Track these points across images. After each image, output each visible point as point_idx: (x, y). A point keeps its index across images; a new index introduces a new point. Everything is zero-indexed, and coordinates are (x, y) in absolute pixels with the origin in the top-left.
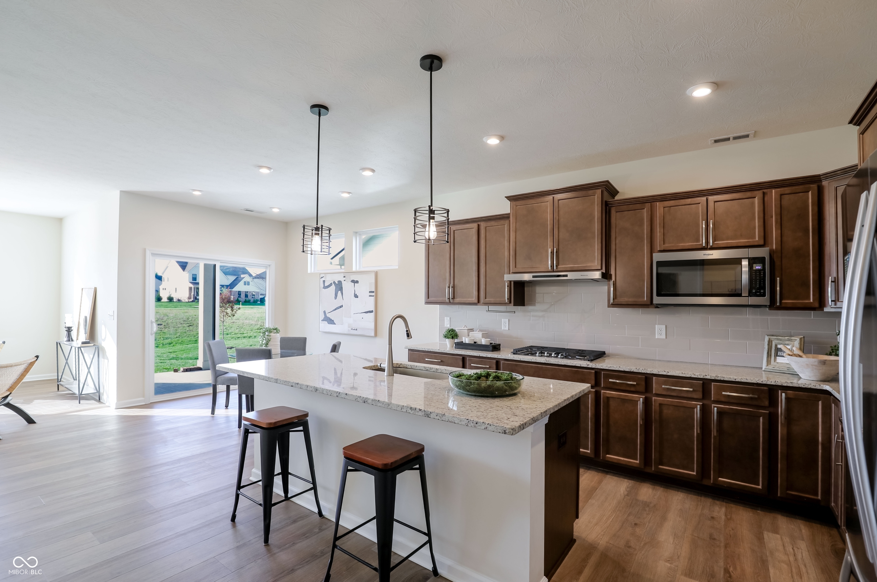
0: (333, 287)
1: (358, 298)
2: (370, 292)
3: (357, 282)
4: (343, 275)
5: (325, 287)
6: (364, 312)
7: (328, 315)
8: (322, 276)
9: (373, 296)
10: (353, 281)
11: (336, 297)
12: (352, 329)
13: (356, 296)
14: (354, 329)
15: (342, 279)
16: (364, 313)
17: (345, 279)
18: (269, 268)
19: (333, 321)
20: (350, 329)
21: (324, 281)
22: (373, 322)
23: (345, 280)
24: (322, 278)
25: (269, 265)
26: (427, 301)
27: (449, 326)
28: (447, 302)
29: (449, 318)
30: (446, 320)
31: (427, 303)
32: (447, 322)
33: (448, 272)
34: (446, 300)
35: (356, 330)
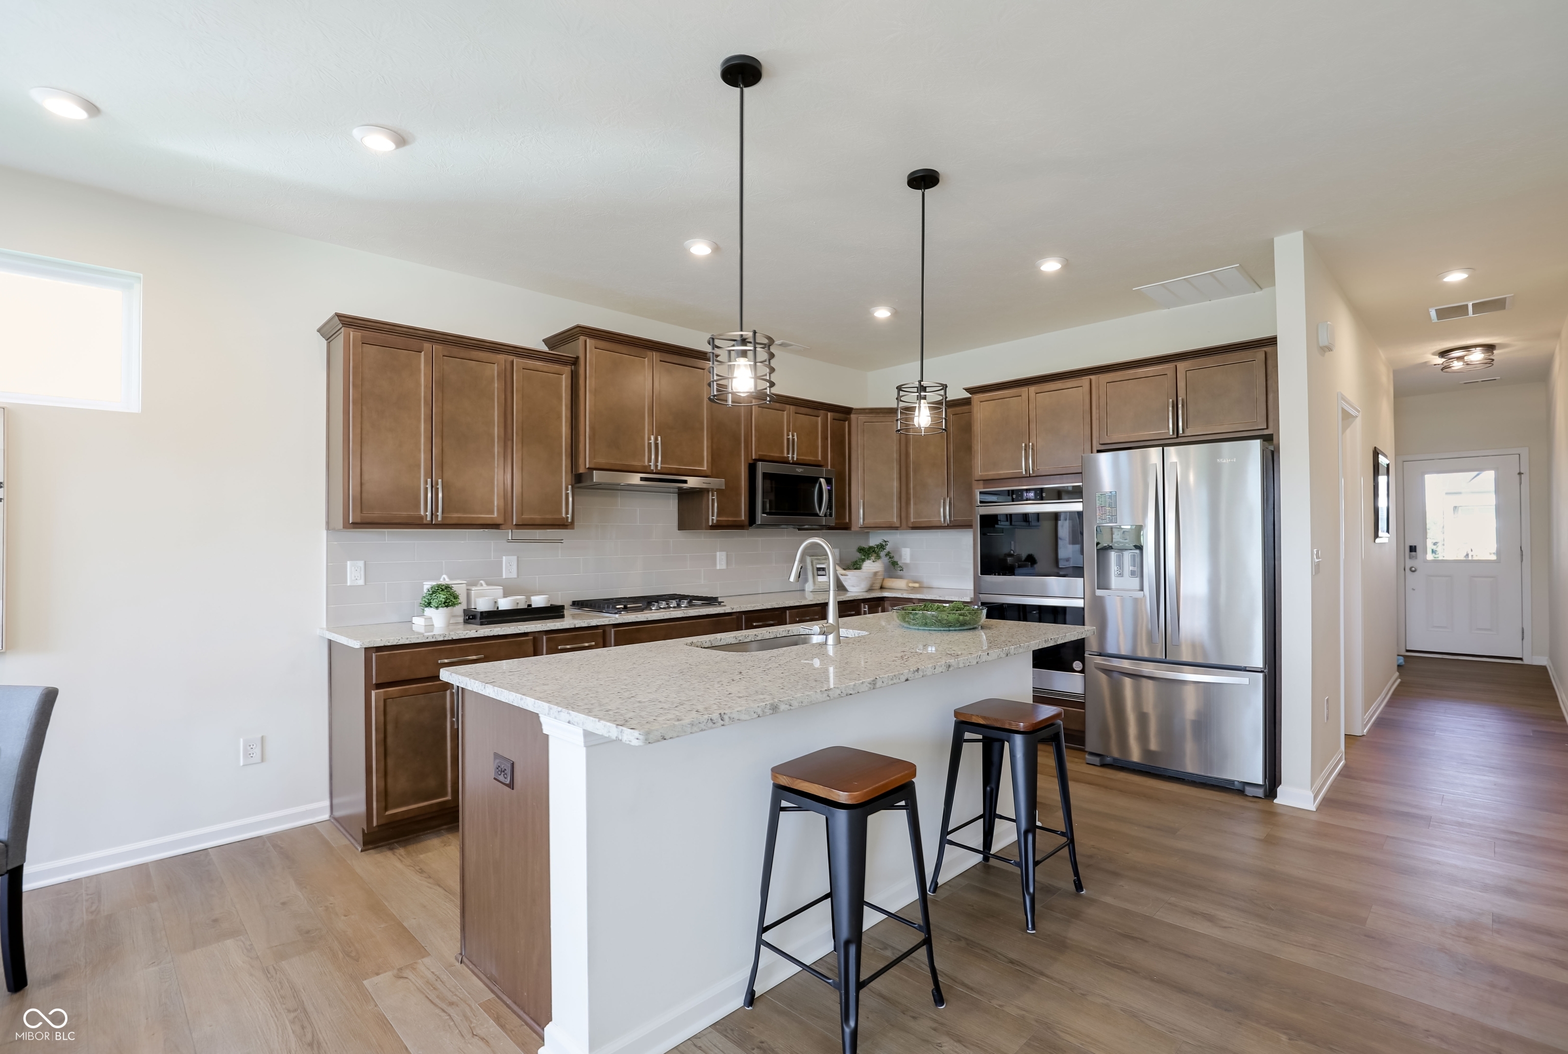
26: (358, 520)
27: (361, 582)
28: (425, 522)
29: (361, 564)
30: (353, 568)
31: (357, 525)
32: (354, 573)
33: (424, 450)
34: (421, 518)
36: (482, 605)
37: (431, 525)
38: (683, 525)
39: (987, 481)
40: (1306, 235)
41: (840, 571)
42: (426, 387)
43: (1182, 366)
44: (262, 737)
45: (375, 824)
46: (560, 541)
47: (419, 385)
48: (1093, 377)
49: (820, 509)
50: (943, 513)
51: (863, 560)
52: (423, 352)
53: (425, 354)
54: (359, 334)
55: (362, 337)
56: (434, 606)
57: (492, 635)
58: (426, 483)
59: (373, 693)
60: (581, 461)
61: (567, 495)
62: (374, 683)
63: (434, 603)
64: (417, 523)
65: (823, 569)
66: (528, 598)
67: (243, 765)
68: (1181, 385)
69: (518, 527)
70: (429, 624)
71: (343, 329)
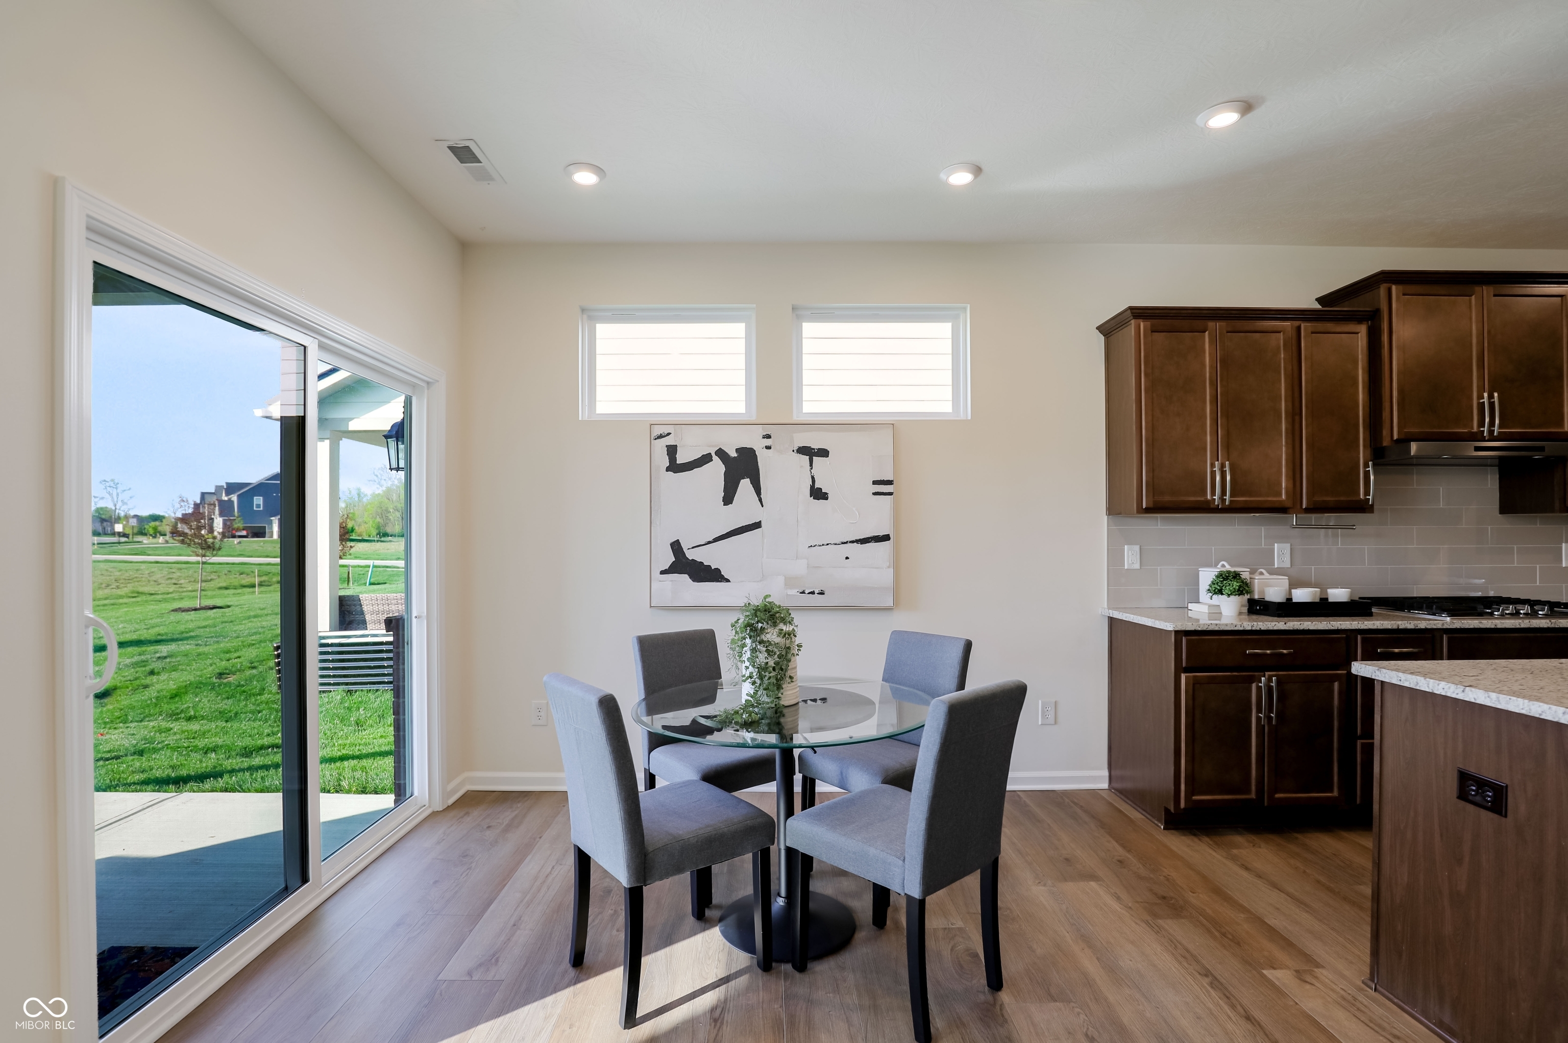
0: (717, 468)
1: (827, 499)
2: (875, 483)
3: (824, 453)
4: (761, 431)
5: (675, 467)
6: (854, 539)
7: (691, 555)
8: (658, 431)
9: (890, 494)
10: (803, 450)
11: (728, 499)
12: (803, 592)
13: (818, 494)
14: (813, 593)
15: (758, 445)
16: (852, 542)
17: (768, 442)
18: (426, 391)
19: (718, 571)
20: (794, 592)
21: (672, 451)
22: (889, 567)
23: (768, 448)
24: (660, 437)
25: (428, 383)
26: (1151, 505)
27: (1137, 566)
28: (1212, 506)
29: (1137, 548)
30: (1130, 552)
31: (1148, 510)
32: (1131, 557)
33: (1210, 432)
34: (1208, 502)
35: (822, 593)
36: (1274, 595)
37: (1216, 510)
38: (1508, 508)
42: (1211, 367)
44: (1056, 702)
45: (1182, 805)
46: (1351, 527)
47: (1204, 365)
52: (1207, 332)
53: (1209, 334)
54: (1148, 323)
55: (1152, 326)
56: (1227, 593)
57: (1302, 628)
58: (1213, 465)
59: (1183, 676)
60: (1385, 432)
61: (1367, 474)
62: (1184, 666)
63: (1226, 591)
64: (1204, 508)
66: (1324, 590)
67: (1041, 724)
69: (1308, 510)
70: (1216, 612)
71: (1133, 322)
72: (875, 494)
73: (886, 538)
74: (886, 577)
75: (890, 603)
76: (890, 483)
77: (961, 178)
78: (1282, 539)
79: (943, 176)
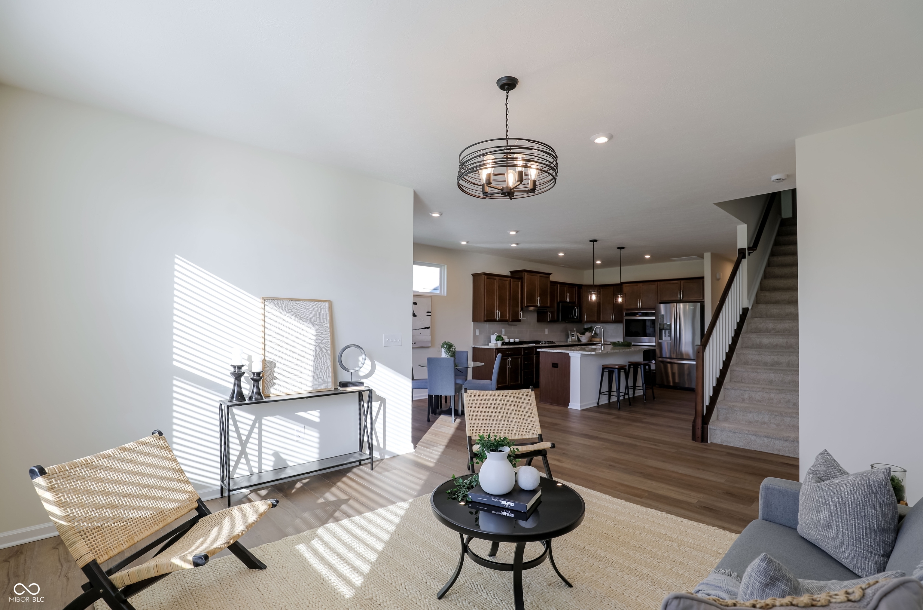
1: (416, 316)
2: (427, 312)
3: (416, 304)
9: (430, 315)
13: (414, 315)
16: (422, 329)
22: (430, 336)
27: (478, 334)
29: (479, 330)
31: (485, 321)
32: (477, 332)
33: (496, 302)
35: (415, 343)
36: (507, 340)
37: (497, 321)
38: (539, 320)
39: (627, 310)
40: (711, 254)
41: (579, 335)
42: (497, 287)
43: (682, 282)
46: (516, 325)
47: (495, 286)
48: (659, 282)
49: (575, 317)
50: (613, 317)
51: (585, 332)
52: (495, 279)
54: (486, 277)
56: (498, 340)
57: (516, 347)
58: (497, 311)
60: (524, 305)
61: (520, 313)
64: (495, 320)
65: (574, 335)
66: (515, 340)
68: (682, 286)
69: (511, 321)
70: (496, 344)
71: (483, 276)
72: (427, 315)
73: (429, 328)
74: (429, 338)
75: (430, 346)
76: (430, 312)
77: (464, 243)
78: (503, 328)
79: (460, 242)
